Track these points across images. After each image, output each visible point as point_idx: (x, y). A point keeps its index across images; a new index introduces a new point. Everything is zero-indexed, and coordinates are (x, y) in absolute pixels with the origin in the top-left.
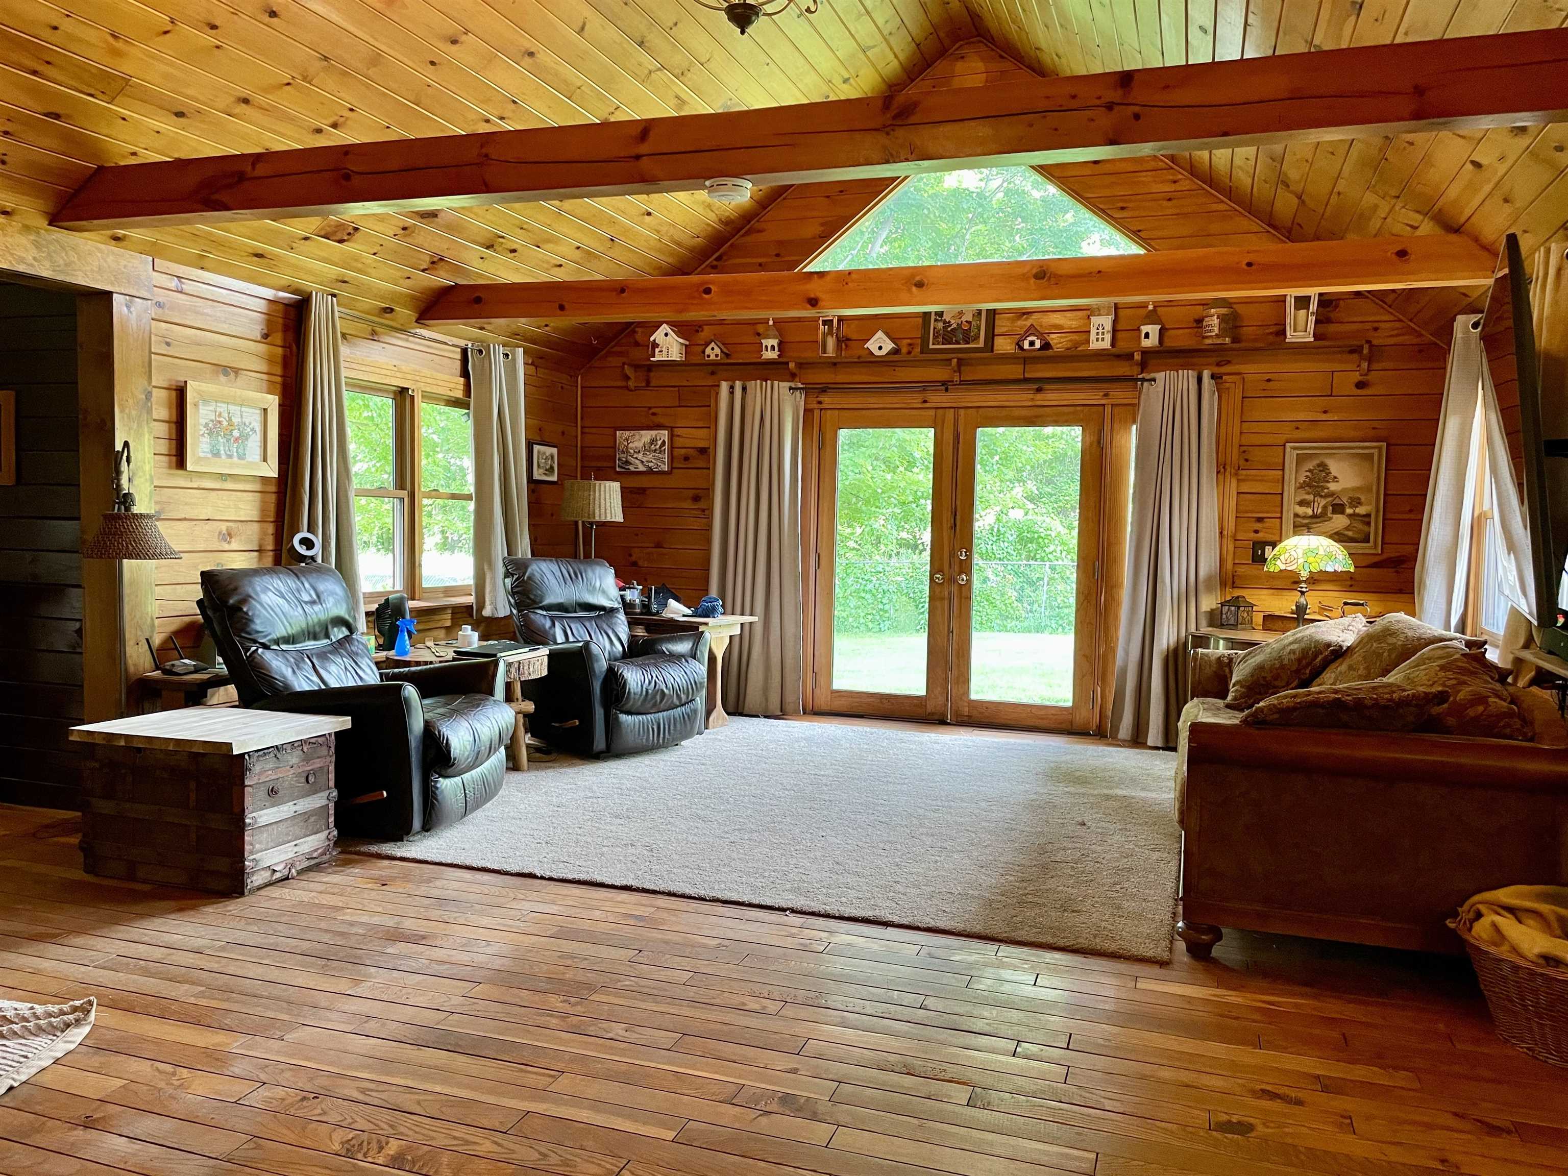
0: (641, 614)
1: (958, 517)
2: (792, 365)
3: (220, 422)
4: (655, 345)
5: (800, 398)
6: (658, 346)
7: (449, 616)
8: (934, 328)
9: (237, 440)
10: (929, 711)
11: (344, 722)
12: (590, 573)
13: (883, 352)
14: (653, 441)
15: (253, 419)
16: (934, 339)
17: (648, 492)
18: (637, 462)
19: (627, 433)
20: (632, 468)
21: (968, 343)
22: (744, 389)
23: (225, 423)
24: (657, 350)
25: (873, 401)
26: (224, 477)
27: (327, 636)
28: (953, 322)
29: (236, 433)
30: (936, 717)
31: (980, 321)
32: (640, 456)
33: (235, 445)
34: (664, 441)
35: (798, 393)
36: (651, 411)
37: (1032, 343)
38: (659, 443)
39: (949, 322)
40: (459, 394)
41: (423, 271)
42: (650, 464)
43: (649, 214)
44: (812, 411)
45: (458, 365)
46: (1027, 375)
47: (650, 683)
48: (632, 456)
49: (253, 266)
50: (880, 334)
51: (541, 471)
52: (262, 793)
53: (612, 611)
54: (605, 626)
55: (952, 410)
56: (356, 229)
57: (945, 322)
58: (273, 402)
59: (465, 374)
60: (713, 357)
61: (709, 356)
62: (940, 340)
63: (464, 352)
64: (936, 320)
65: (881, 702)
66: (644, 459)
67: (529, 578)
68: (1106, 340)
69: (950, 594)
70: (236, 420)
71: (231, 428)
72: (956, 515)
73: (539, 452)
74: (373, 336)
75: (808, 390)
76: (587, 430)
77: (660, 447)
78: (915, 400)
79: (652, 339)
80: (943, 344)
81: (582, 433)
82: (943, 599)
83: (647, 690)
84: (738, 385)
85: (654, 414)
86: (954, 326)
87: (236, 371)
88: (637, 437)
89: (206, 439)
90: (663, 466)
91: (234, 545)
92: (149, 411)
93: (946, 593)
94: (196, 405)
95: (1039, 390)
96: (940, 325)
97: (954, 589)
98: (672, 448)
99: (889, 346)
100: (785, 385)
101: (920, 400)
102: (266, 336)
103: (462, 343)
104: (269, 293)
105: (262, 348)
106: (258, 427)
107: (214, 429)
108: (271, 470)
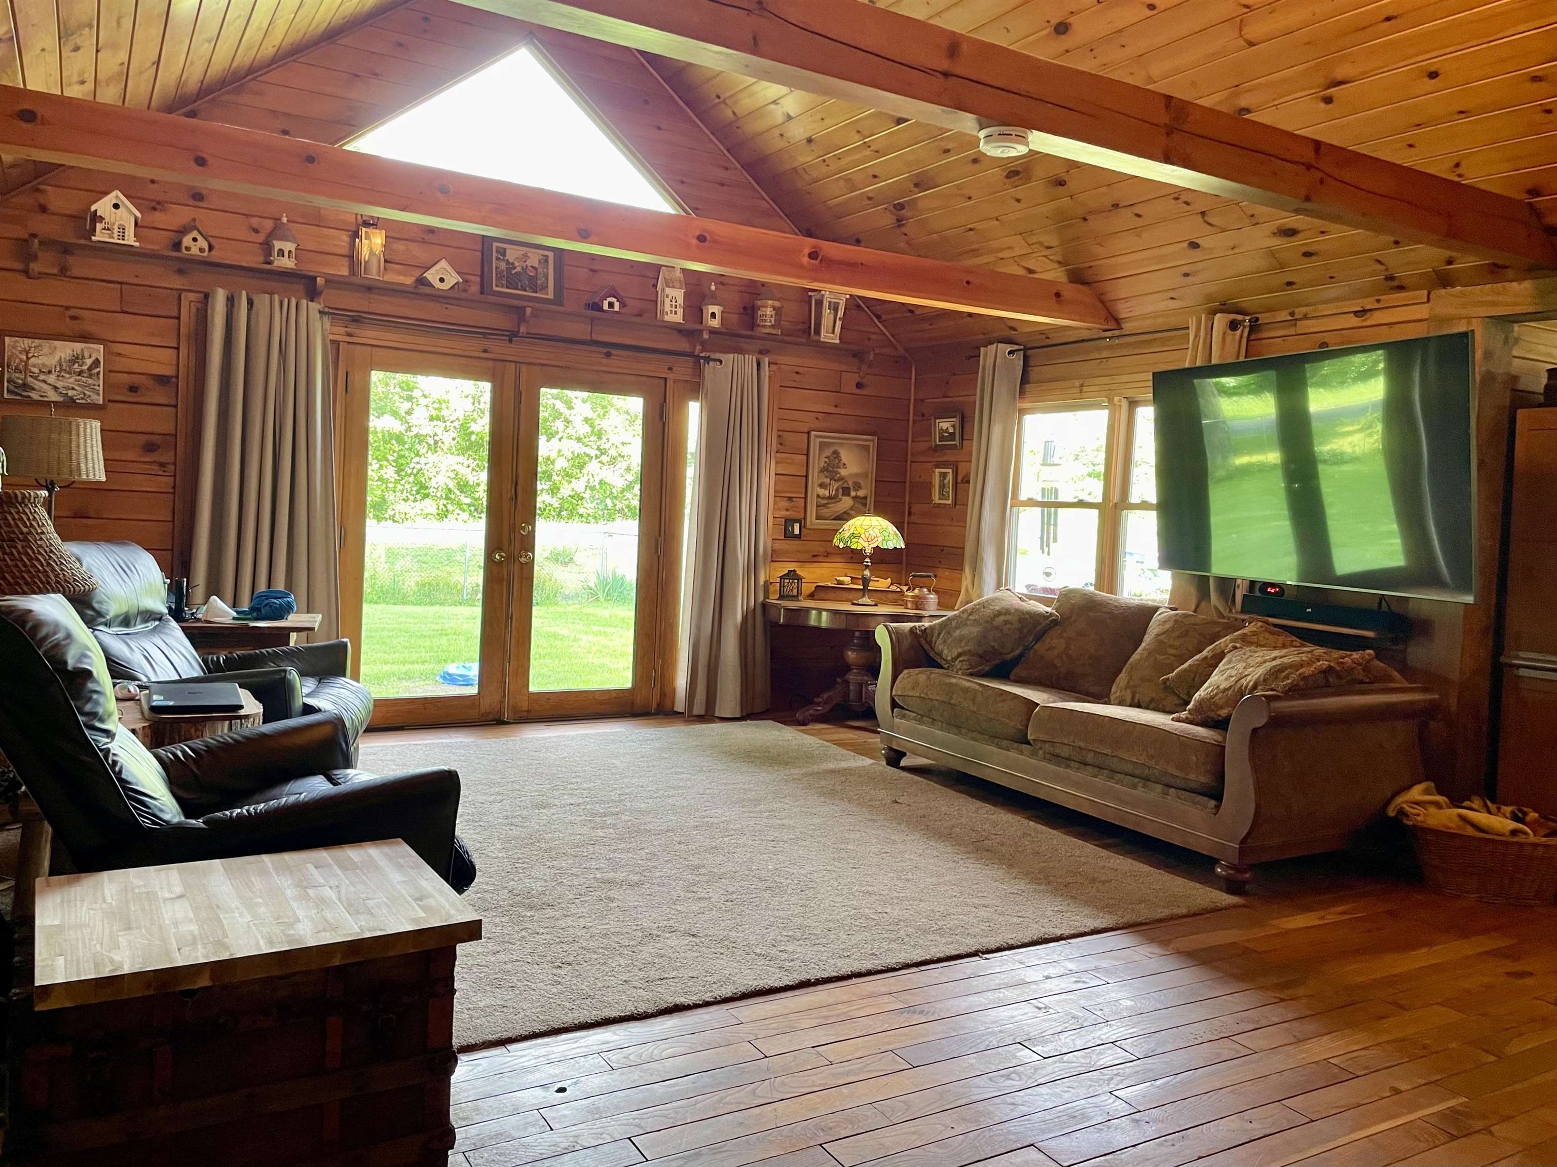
1: (519, 487)
2: (321, 282)
4: (96, 218)
5: (329, 325)
6: (101, 219)
8: (497, 268)
10: (483, 711)
13: (445, 286)
14: (76, 359)
18: (45, 386)
19: (27, 342)
20: (35, 396)
21: (536, 292)
22: (250, 303)
24: (99, 226)
30: (491, 717)
32: (51, 379)
34: (97, 361)
35: (325, 319)
36: (71, 312)
37: (611, 305)
38: (89, 362)
39: (513, 264)
42: (70, 393)
44: (337, 343)
46: (595, 337)
48: (36, 378)
50: (443, 264)
55: (513, 365)
57: (508, 262)
60: (195, 251)
61: (188, 249)
62: (504, 282)
64: (498, 259)
65: (425, 709)
66: (59, 384)
68: (678, 313)
69: (509, 574)
72: (517, 484)
75: (334, 317)
77: (90, 369)
78: (474, 346)
79: (93, 208)
80: (508, 287)
82: (501, 580)
84: (241, 295)
85: (74, 318)
88: (46, 350)
90: (94, 397)
93: (505, 573)
95: (608, 355)
96: (503, 265)
97: (517, 566)
98: (108, 372)
99: (453, 279)
100: (315, 306)
101: (481, 349)
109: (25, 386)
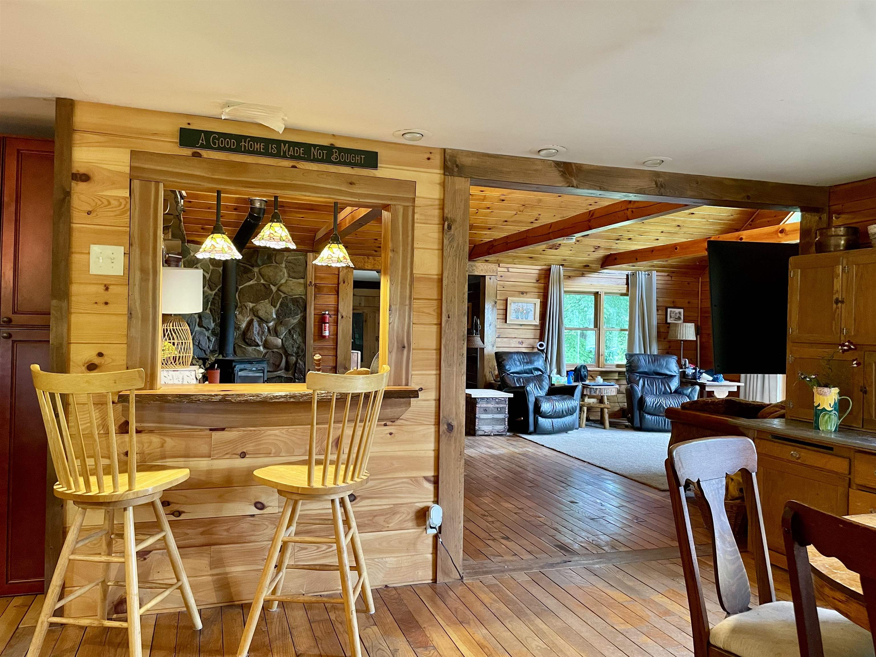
0: (692, 379)
3: (519, 309)
9: (525, 314)
11: (511, 395)
15: (532, 307)
23: (521, 309)
26: (521, 325)
29: (525, 312)
40: (625, 291)
45: (625, 281)
49: (530, 261)
51: (672, 319)
52: (482, 410)
58: (538, 302)
63: (627, 275)
70: (524, 308)
71: (523, 310)
73: (671, 311)
74: (583, 275)
76: (703, 300)
81: (701, 302)
87: (526, 293)
89: (515, 314)
91: (523, 346)
92: (496, 307)
94: (510, 304)
102: (537, 281)
103: (626, 272)
104: (539, 267)
105: (537, 285)
106: (533, 310)
107: (517, 311)
108: (537, 322)
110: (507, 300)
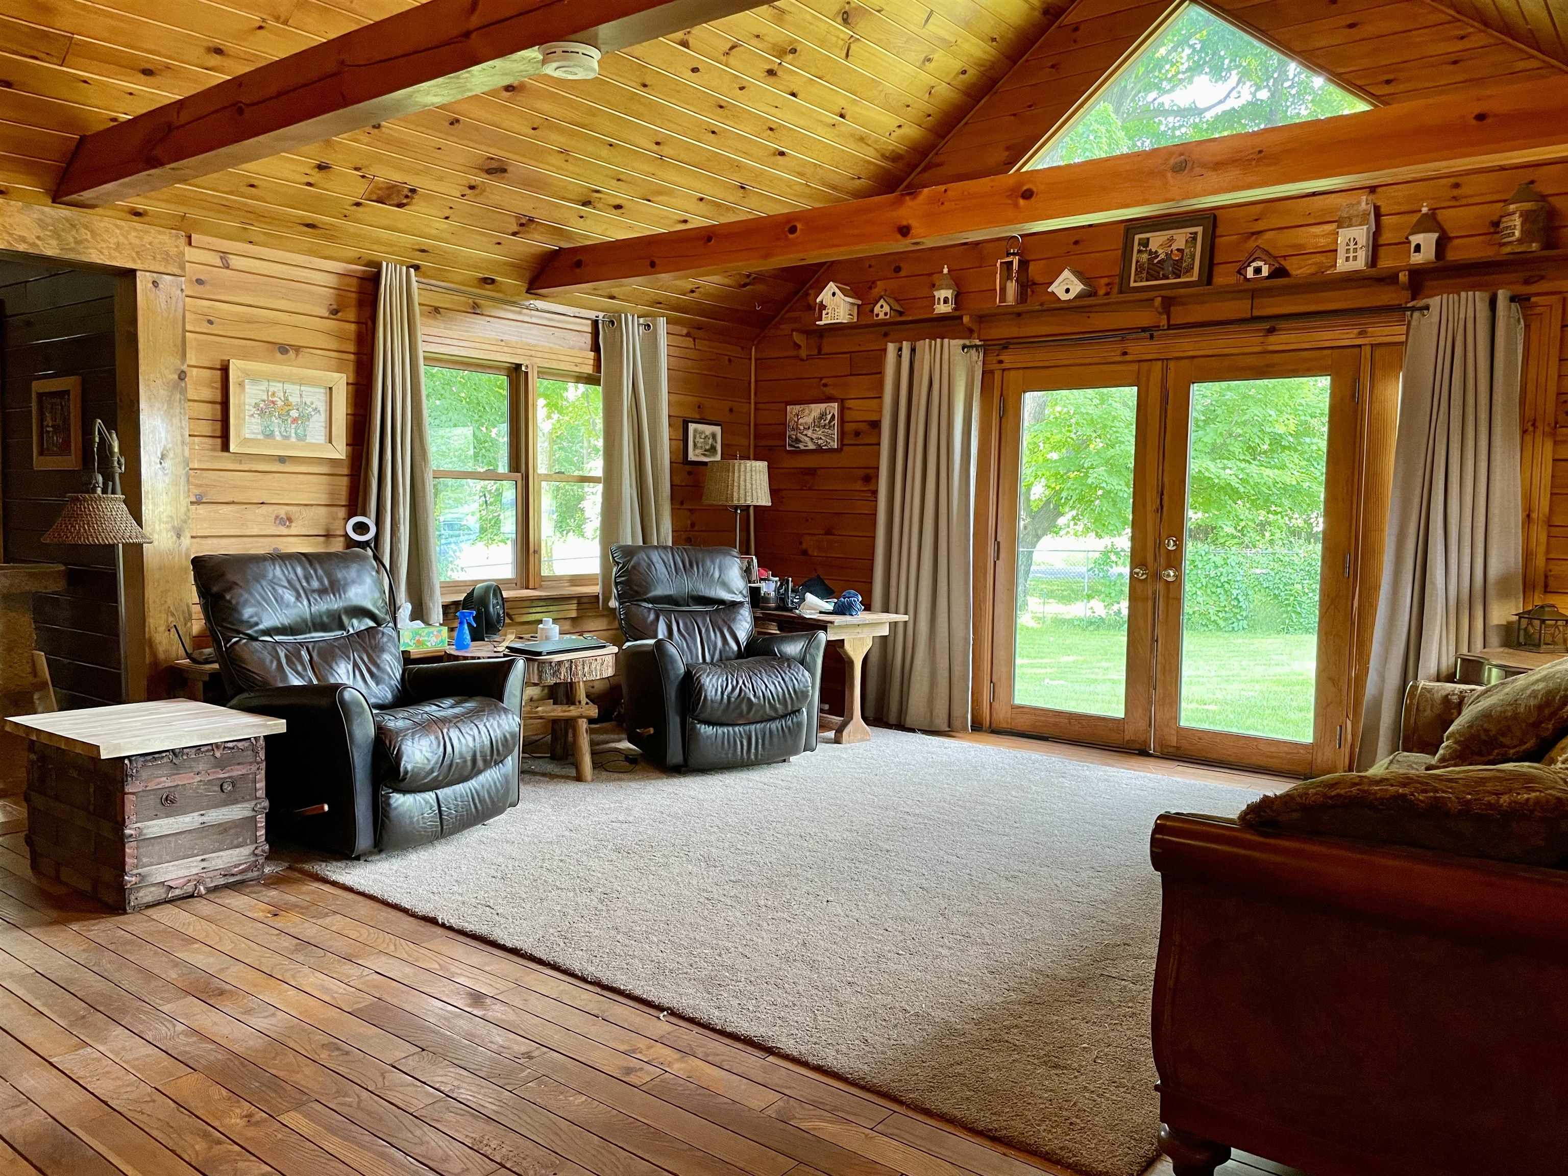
0: (776, 609)
1: (1165, 497)
2: (966, 319)
3: (273, 402)
4: (822, 307)
5: (976, 357)
6: (824, 307)
7: (574, 607)
8: (1137, 262)
9: (295, 420)
10: (1127, 738)
11: (279, 726)
12: (708, 563)
13: (1071, 296)
14: (822, 416)
15: (316, 398)
16: (1135, 275)
17: (819, 472)
18: (807, 439)
19: (798, 407)
20: (802, 446)
21: (1179, 277)
22: (913, 350)
23: (280, 403)
24: (824, 312)
25: (1063, 356)
26: (282, 459)
27: (342, 627)
28: (1160, 251)
29: (294, 414)
30: (1138, 746)
31: (1195, 248)
32: (809, 433)
33: (293, 426)
34: (833, 415)
35: (973, 351)
36: (823, 382)
37: (1258, 270)
38: (829, 417)
39: (1156, 252)
40: (589, 369)
41: (514, 234)
42: (820, 442)
43: (782, 154)
44: (992, 372)
45: (588, 339)
46: (1256, 313)
47: (733, 689)
48: (801, 433)
49: (308, 239)
50: (1066, 273)
51: (698, 451)
52: (153, 800)
53: (734, 605)
54: (720, 622)
55: (1160, 363)
56: (413, 191)
57: (1151, 252)
58: (341, 382)
59: (596, 348)
60: (882, 316)
61: (877, 315)
62: (1144, 275)
63: (595, 323)
64: (1139, 251)
65: (1070, 723)
66: (814, 436)
67: (634, 567)
68: (1359, 258)
69: (1154, 593)
70: (294, 400)
71: (287, 408)
72: (1162, 494)
73: (695, 431)
74: (475, 309)
75: (987, 348)
76: (760, 406)
77: (830, 422)
78: (1112, 352)
79: (818, 300)
80: (1147, 280)
81: (756, 409)
82: (1145, 599)
83: (729, 698)
84: (906, 346)
85: (825, 385)
86: (1162, 256)
87: (298, 349)
88: (807, 412)
89: (257, 420)
90: (832, 444)
91: (293, 531)
92: (183, 391)
93: (1150, 593)
94: (241, 385)
95: (1271, 331)
96: (1145, 257)
97: (1160, 587)
98: (842, 421)
99: (1077, 287)
100: (957, 343)
101: (1119, 352)
102: (335, 312)
103: (592, 314)
104: (339, 267)
105: (331, 324)
106: (322, 407)
107: (265, 409)
108: (339, 451)
109: (798, 440)
110: (225, 370)
